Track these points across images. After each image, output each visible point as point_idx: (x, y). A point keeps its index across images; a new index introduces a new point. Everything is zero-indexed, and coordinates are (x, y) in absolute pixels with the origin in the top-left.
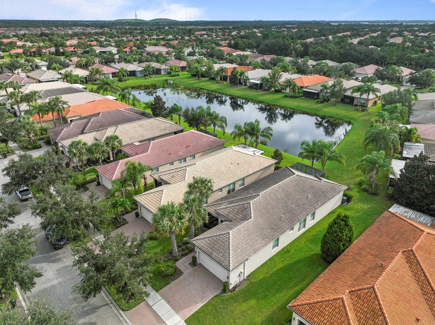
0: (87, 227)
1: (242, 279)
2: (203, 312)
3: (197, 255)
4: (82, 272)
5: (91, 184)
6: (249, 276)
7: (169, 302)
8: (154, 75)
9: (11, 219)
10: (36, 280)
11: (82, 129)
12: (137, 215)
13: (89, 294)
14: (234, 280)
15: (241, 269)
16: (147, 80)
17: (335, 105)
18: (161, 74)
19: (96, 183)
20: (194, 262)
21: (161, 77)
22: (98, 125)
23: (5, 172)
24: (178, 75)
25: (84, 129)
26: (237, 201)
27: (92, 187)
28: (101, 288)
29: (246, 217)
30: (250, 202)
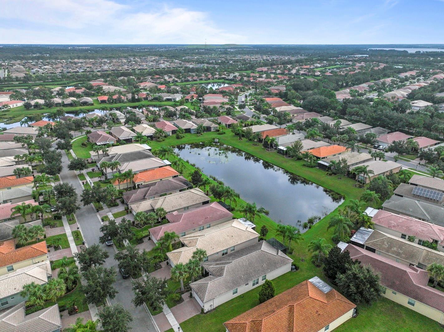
0: (140, 269)
1: (212, 308)
2: (188, 321)
3: (192, 292)
4: (136, 294)
5: (145, 238)
6: (217, 307)
7: (174, 314)
8: (205, 132)
9: (104, 260)
10: (116, 294)
11: (144, 195)
12: (168, 263)
13: (138, 304)
14: (207, 308)
15: (211, 303)
16: (199, 138)
17: (340, 179)
18: (211, 131)
19: (148, 238)
20: (191, 296)
22: (155, 192)
23: (101, 230)
24: (225, 133)
25: (145, 196)
26: (221, 264)
27: (146, 240)
28: (143, 303)
29: (221, 275)
30: (226, 266)
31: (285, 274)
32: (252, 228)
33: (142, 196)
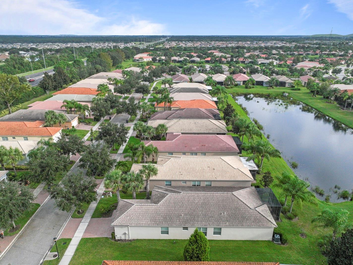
1: (127, 238)
6: (134, 240)
7: (88, 226)
8: (278, 87)
15: (125, 230)
16: (269, 90)
18: (285, 86)
21: (286, 89)
24: (299, 90)
29: (156, 202)
30: (170, 194)
31: (258, 241)
32: (250, 171)
33: (166, 117)
